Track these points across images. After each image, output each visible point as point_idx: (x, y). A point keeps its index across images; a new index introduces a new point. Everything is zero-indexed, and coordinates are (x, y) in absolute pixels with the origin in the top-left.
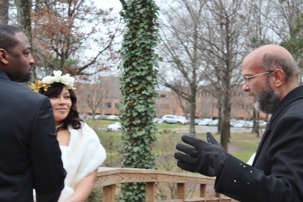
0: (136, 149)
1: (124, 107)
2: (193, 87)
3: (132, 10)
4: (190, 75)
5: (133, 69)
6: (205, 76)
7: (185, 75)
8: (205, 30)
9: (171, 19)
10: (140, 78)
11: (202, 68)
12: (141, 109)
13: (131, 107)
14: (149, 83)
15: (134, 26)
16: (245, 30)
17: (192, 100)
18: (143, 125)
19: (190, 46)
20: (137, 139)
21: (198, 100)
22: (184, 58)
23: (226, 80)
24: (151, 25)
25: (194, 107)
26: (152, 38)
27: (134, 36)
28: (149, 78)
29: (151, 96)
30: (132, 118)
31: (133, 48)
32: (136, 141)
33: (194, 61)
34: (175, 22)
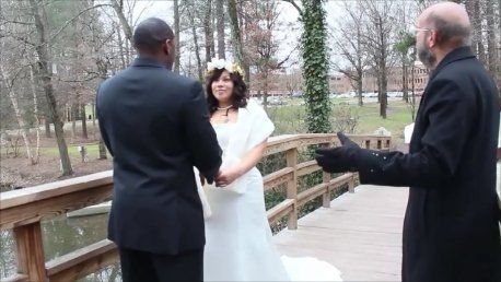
0: (316, 118)
1: (305, 88)
2: (360, 71)
3: (307, 15)
4: (357, 63)
5: (310, 59)
6: (368, 63)
7: (353, 63)
8: (365, 30)
9: (340, 24)
10: (316, 66)
11: (365, 57)
12: (318, 88)
13: (310, 88)
14: (323, 68)
15: (309, 27)
16: (394, 27)
17: (359, 79)
18: (320, 100)
19: (355, 42)
20: (316, 111)
21: (363, 80)
22: (351, 51)
23: (383, 64)
24: (321, 25)
25: (360, 83)
26: (322, 34)
27: (309, 34)
28: (323, 65)
29: (325, 78)
30: (312, 96)
31: (310, 43)
32: (316, 112)
33: (359, 52)
34: (344, 26)
